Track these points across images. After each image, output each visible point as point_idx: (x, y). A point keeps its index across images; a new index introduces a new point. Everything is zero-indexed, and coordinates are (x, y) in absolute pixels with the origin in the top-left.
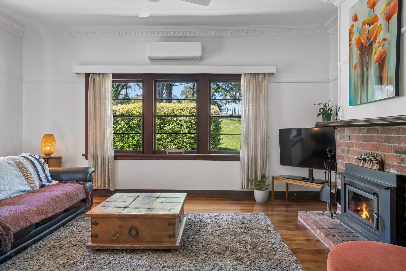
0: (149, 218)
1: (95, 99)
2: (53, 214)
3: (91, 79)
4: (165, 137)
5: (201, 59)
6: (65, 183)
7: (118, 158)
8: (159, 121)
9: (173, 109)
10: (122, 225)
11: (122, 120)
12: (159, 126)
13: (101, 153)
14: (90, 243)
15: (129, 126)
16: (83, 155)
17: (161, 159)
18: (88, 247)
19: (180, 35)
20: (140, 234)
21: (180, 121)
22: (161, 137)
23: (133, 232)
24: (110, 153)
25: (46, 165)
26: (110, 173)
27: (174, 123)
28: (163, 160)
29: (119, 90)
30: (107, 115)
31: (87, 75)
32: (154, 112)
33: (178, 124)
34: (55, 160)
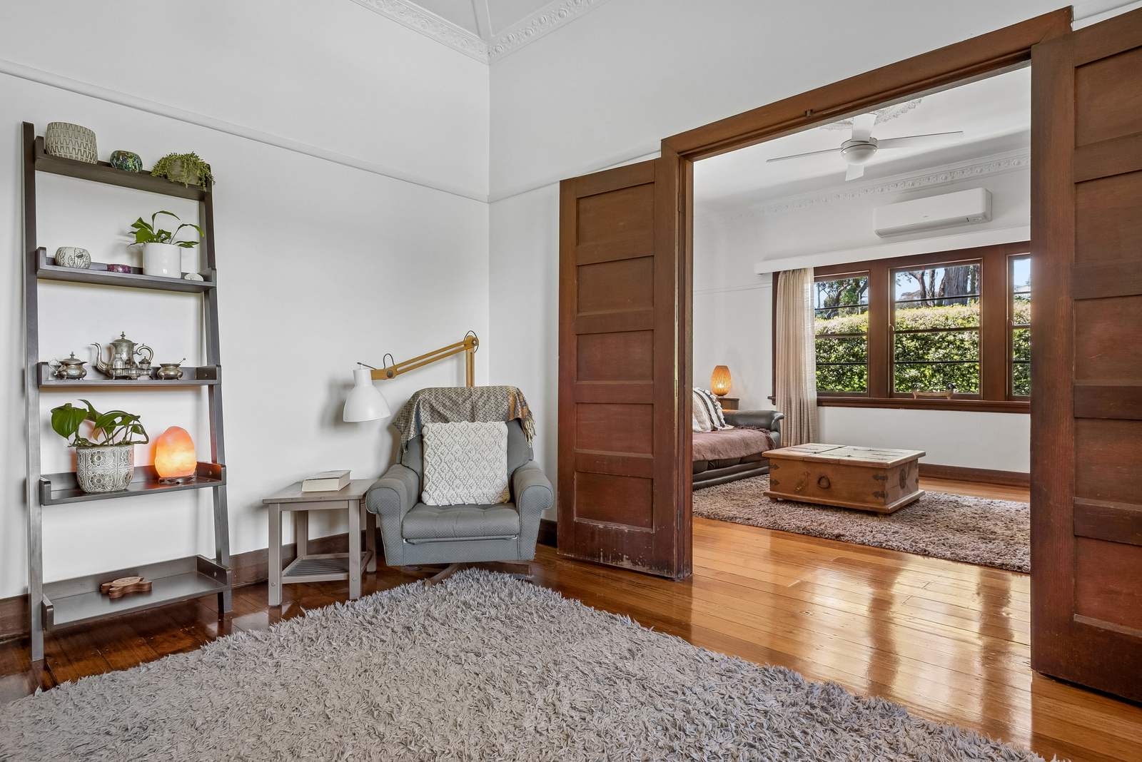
0: (843, 465)
1: (787, 310)
2: (726, 458)
3: (781, 279)
4: (928, 374)
5: (986, 218)
6: (742, 428)
7: (824, 404)
8: (914, 343)
9: (947, 319)
10: (809, 472)
11: (841, 343)
12: (915, 353)
13: (796, 394)
14: (768, 491)
15: (854, 355)
16: (769, 398)
17: (902, 408)
18: (766, 494)
19: (940, 181)
20: (833, 487)
21: (962, 341)
22: (919, 374)
23: (824, 484)
24: (811, 394)
25: (718, 404)
26: (810, 427)
27: (948, 345)
28: (906, 408)
29: (860, 287)
30: (806, 333)
31: (776, 275)
32: (889, 325)
33: (959, 348)
34: (730, 402)
